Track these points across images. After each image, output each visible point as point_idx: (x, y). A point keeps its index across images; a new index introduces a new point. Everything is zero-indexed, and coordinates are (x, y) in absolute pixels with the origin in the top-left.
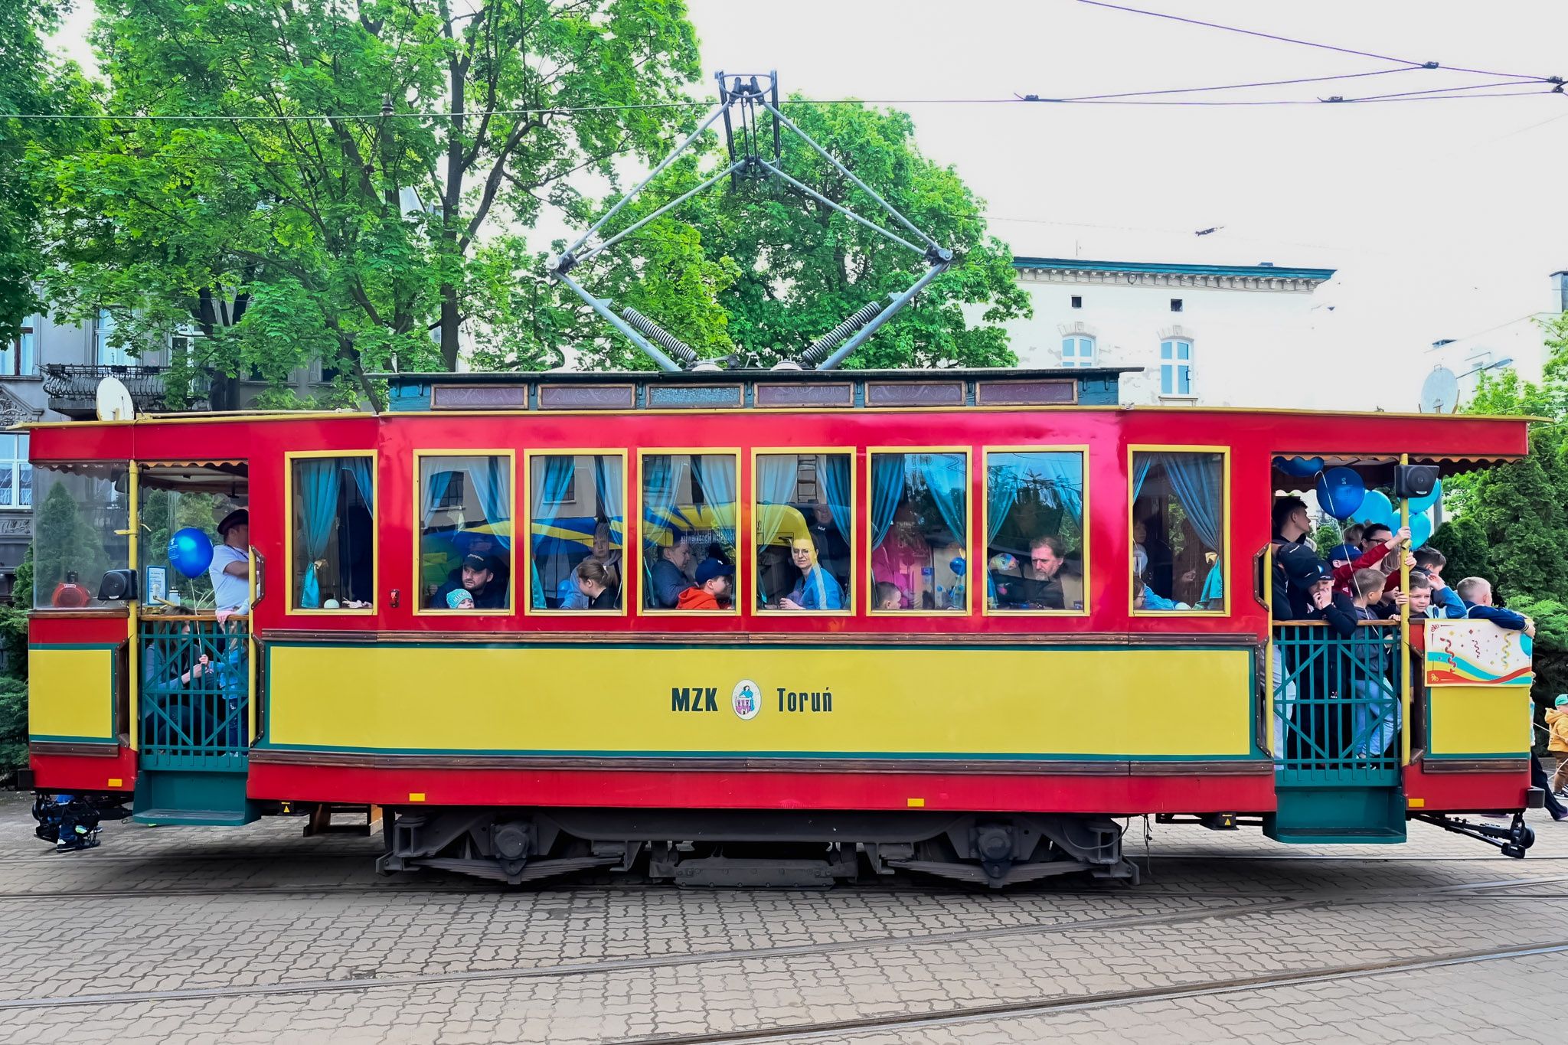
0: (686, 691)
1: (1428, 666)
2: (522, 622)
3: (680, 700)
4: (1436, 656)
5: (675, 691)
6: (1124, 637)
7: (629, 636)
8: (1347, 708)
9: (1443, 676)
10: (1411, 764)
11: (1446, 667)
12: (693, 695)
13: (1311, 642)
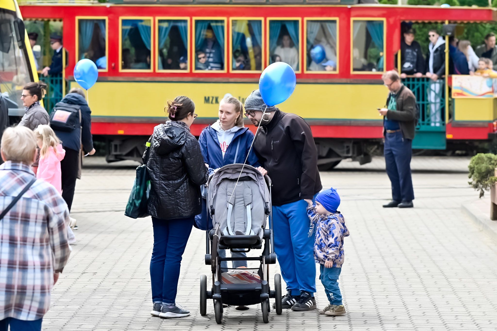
0: (209, 98)
1: (453, 91)
2: (155, 74)
3: (207, 100)
4: (457, 88)
5: (205, 98)
6: (348, 80)
7: (190, 79)
8: (423, 105)
9: (459, 94)
10: (449, 123)
11: (460, 91)
12: (211, 99)
13: (416, 82)
